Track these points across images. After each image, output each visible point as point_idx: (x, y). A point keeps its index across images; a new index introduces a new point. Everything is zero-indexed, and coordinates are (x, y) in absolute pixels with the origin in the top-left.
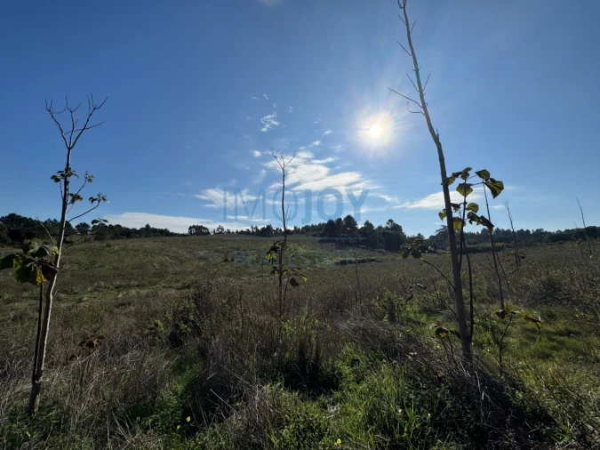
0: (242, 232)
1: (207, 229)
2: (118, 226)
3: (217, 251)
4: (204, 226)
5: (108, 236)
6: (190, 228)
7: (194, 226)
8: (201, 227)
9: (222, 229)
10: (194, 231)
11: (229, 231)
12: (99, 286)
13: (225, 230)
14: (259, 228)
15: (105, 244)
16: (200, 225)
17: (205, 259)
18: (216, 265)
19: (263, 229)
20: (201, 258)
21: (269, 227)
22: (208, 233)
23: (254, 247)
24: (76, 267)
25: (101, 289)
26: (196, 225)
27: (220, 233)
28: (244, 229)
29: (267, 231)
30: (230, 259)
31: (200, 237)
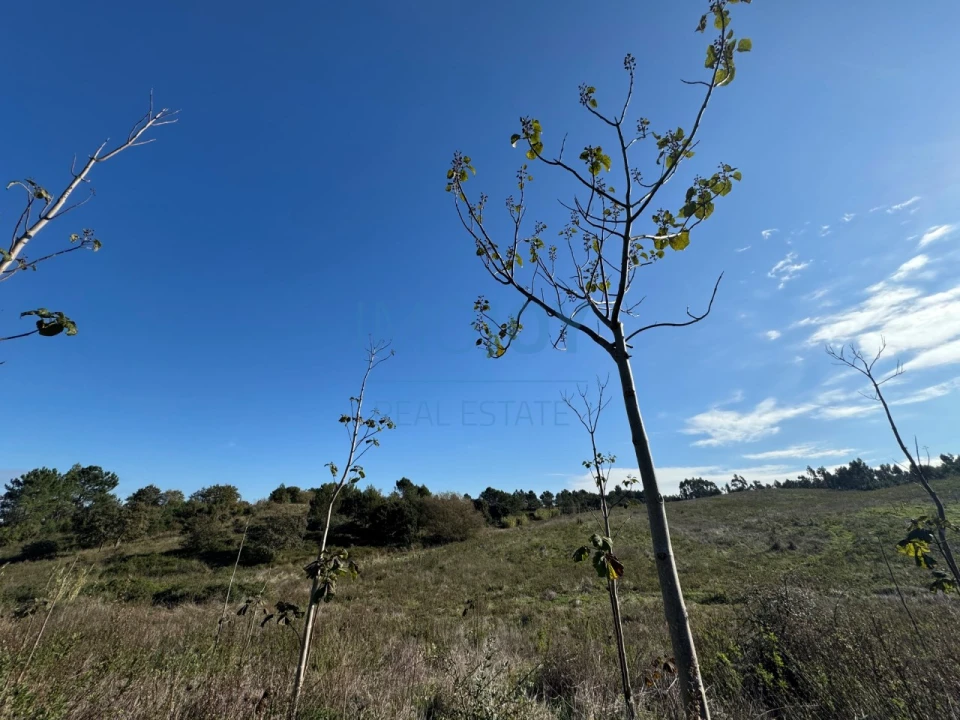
0: (789, 484)
1: (712, 484)
2: (583, 492)
3: (748, 527)
4: (704, 478)
5: (574, 508)
6: (682, 485)
7: (687, 482)
8: (700, 481)
9: (744, 482)
10: (689, 491)
11: (758, 486)
12: (586, 584)
13: (750, 481)
14: (832, 471)
15: (574, 520)
16: (697, 478)
17: (729, 544)
18: (757, 556)
19: (842, 471)
20: (720, 543)
21: (857, 467)
22: (717, 492)
23: (835, 517)
24: (554, 554)
25: (591, 590)
26: (689, 479)
27: (740, 490)
28: (794, 477)
29: (855, 477)
30: (784, 545)
31: (704, 500)
